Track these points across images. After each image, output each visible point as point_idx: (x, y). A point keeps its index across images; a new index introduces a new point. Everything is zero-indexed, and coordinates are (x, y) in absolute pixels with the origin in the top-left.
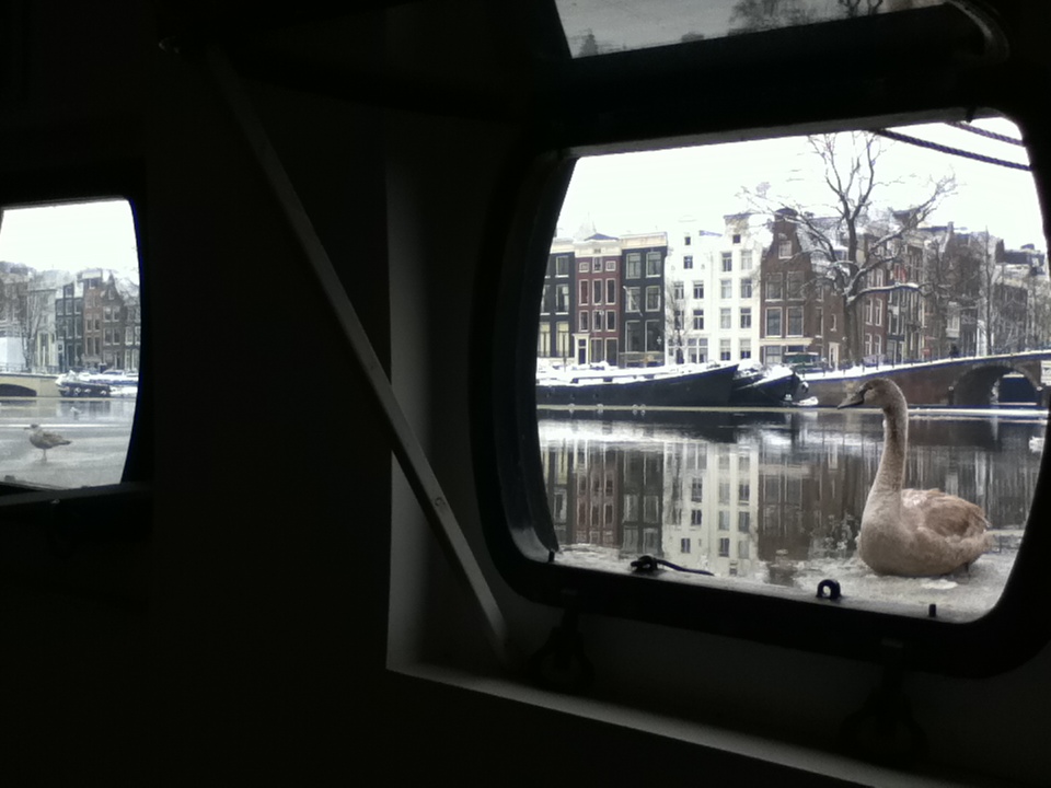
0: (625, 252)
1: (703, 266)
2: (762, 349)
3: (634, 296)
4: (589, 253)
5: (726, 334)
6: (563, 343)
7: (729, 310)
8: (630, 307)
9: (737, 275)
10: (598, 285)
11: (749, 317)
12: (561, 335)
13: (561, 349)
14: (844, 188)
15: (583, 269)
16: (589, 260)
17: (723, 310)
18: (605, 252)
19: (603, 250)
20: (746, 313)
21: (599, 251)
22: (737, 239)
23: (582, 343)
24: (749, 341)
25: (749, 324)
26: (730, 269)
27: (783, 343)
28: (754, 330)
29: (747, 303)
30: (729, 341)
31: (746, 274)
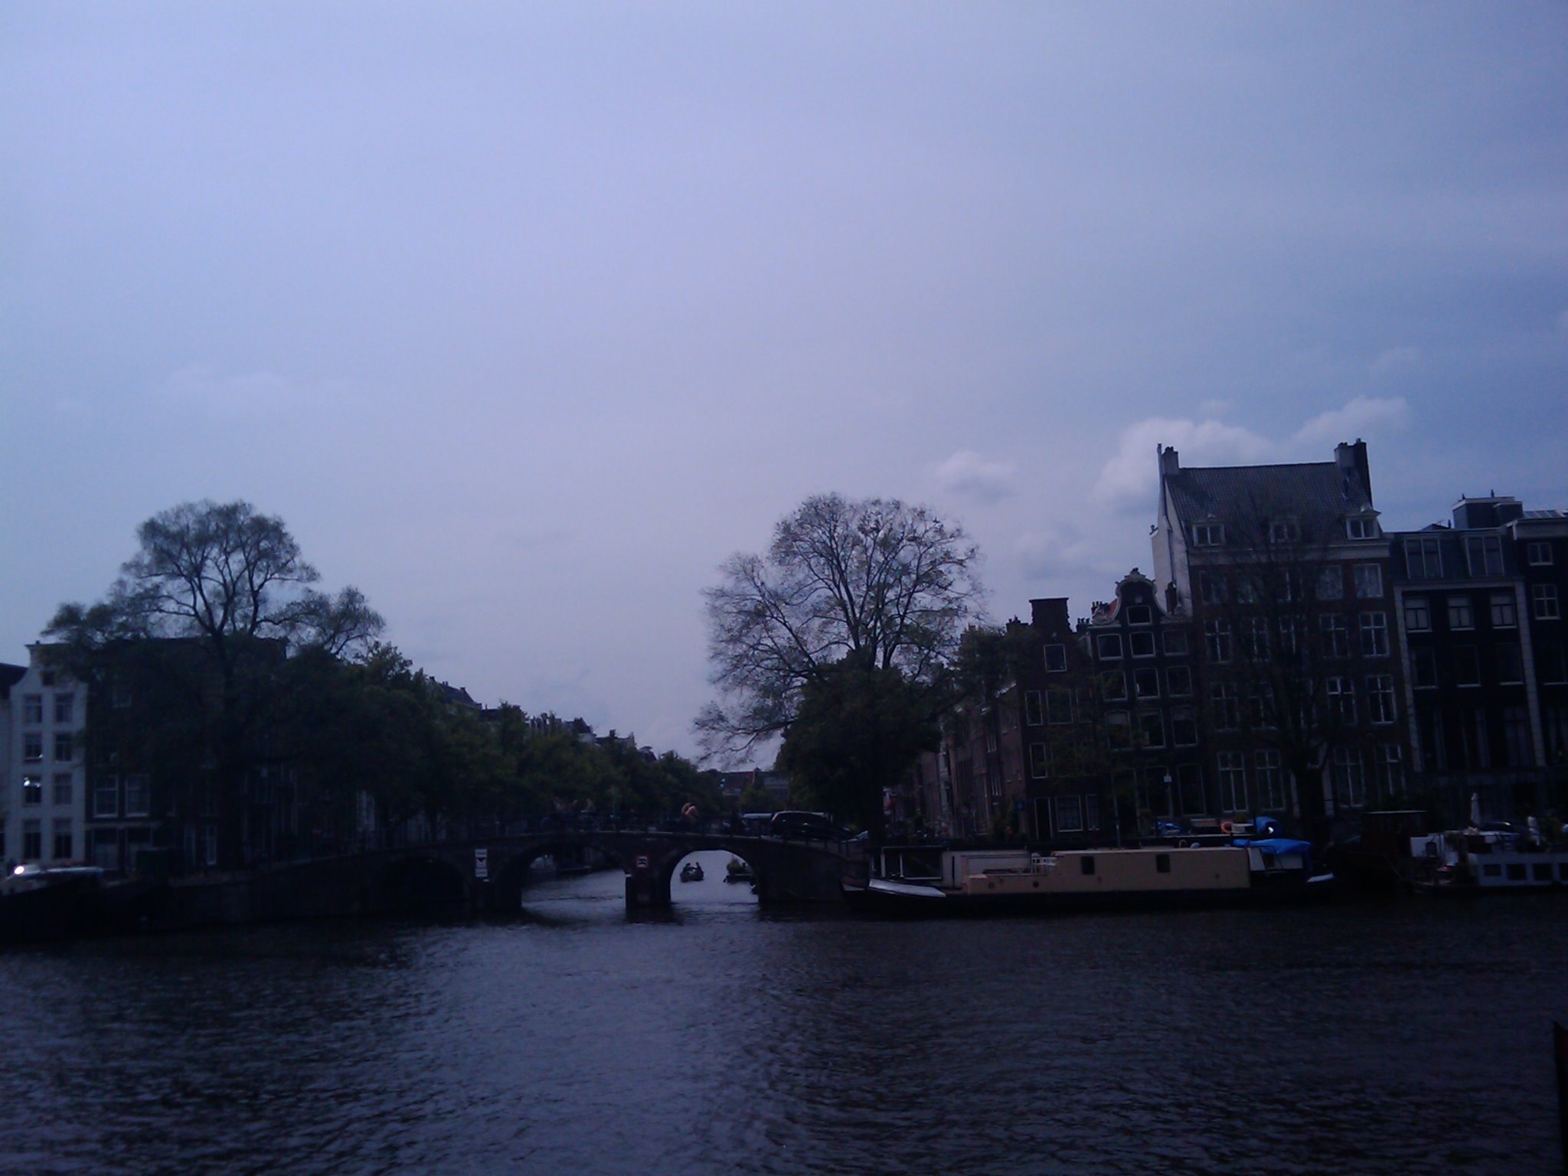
2: (88, 834)
5: (33, 812)
7: (38, 778)
9: (48, 729)
11: (69, 788)
14: (218, 620)
17: (27, 779)
20: (62, 782)
22: (48, 680)
24: (67, 822)
25: (68, 800)
26: (40, 719)
27: (121, 826)
28: (76, 809)
29: (63, 766)
30: (37, 822)
31: (64, 727)
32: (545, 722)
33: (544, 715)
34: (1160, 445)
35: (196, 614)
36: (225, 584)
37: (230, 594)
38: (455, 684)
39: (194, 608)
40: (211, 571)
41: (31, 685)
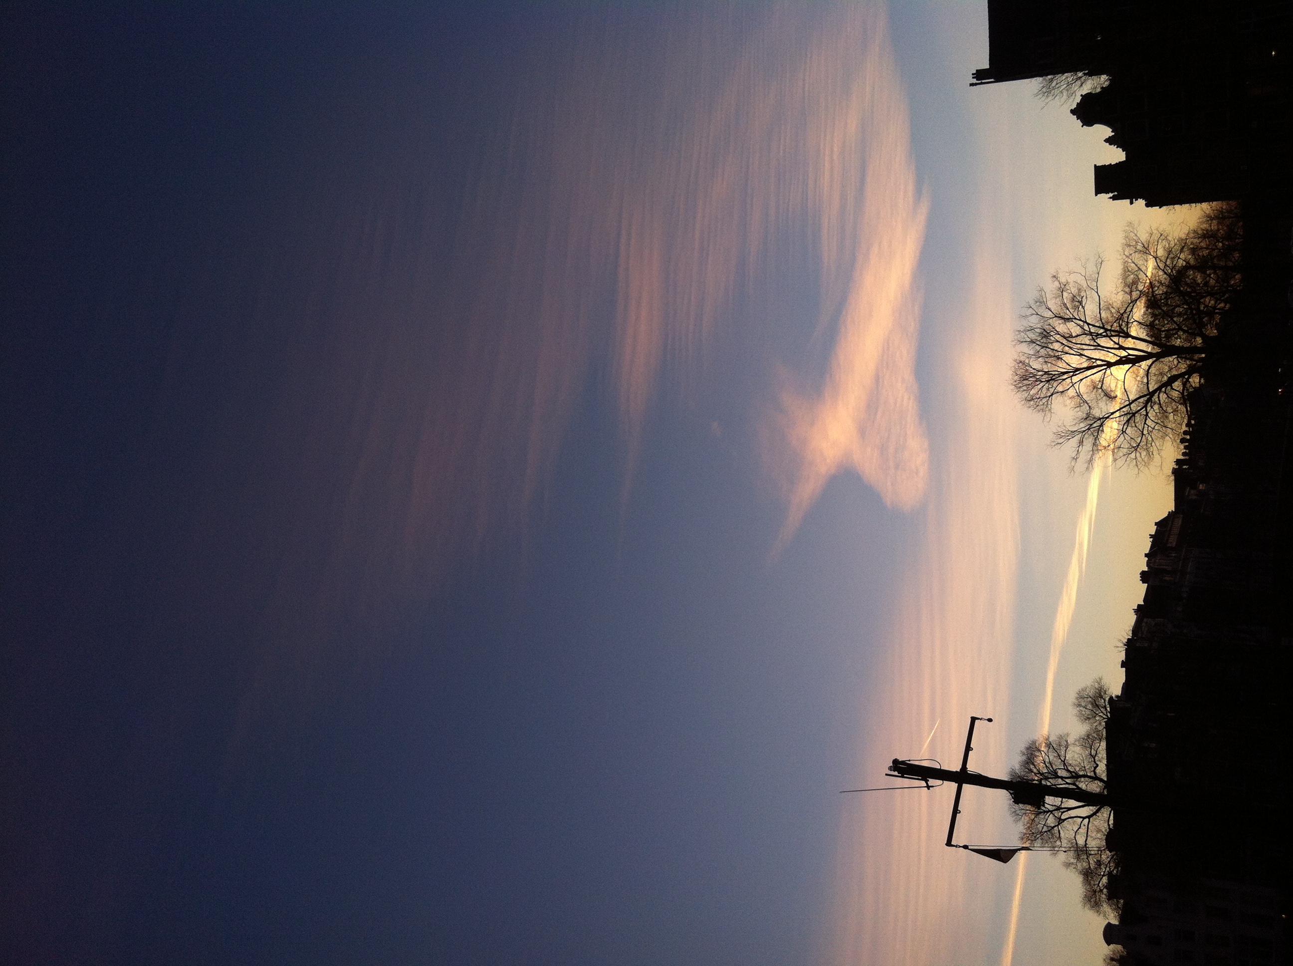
34: (972, 85)
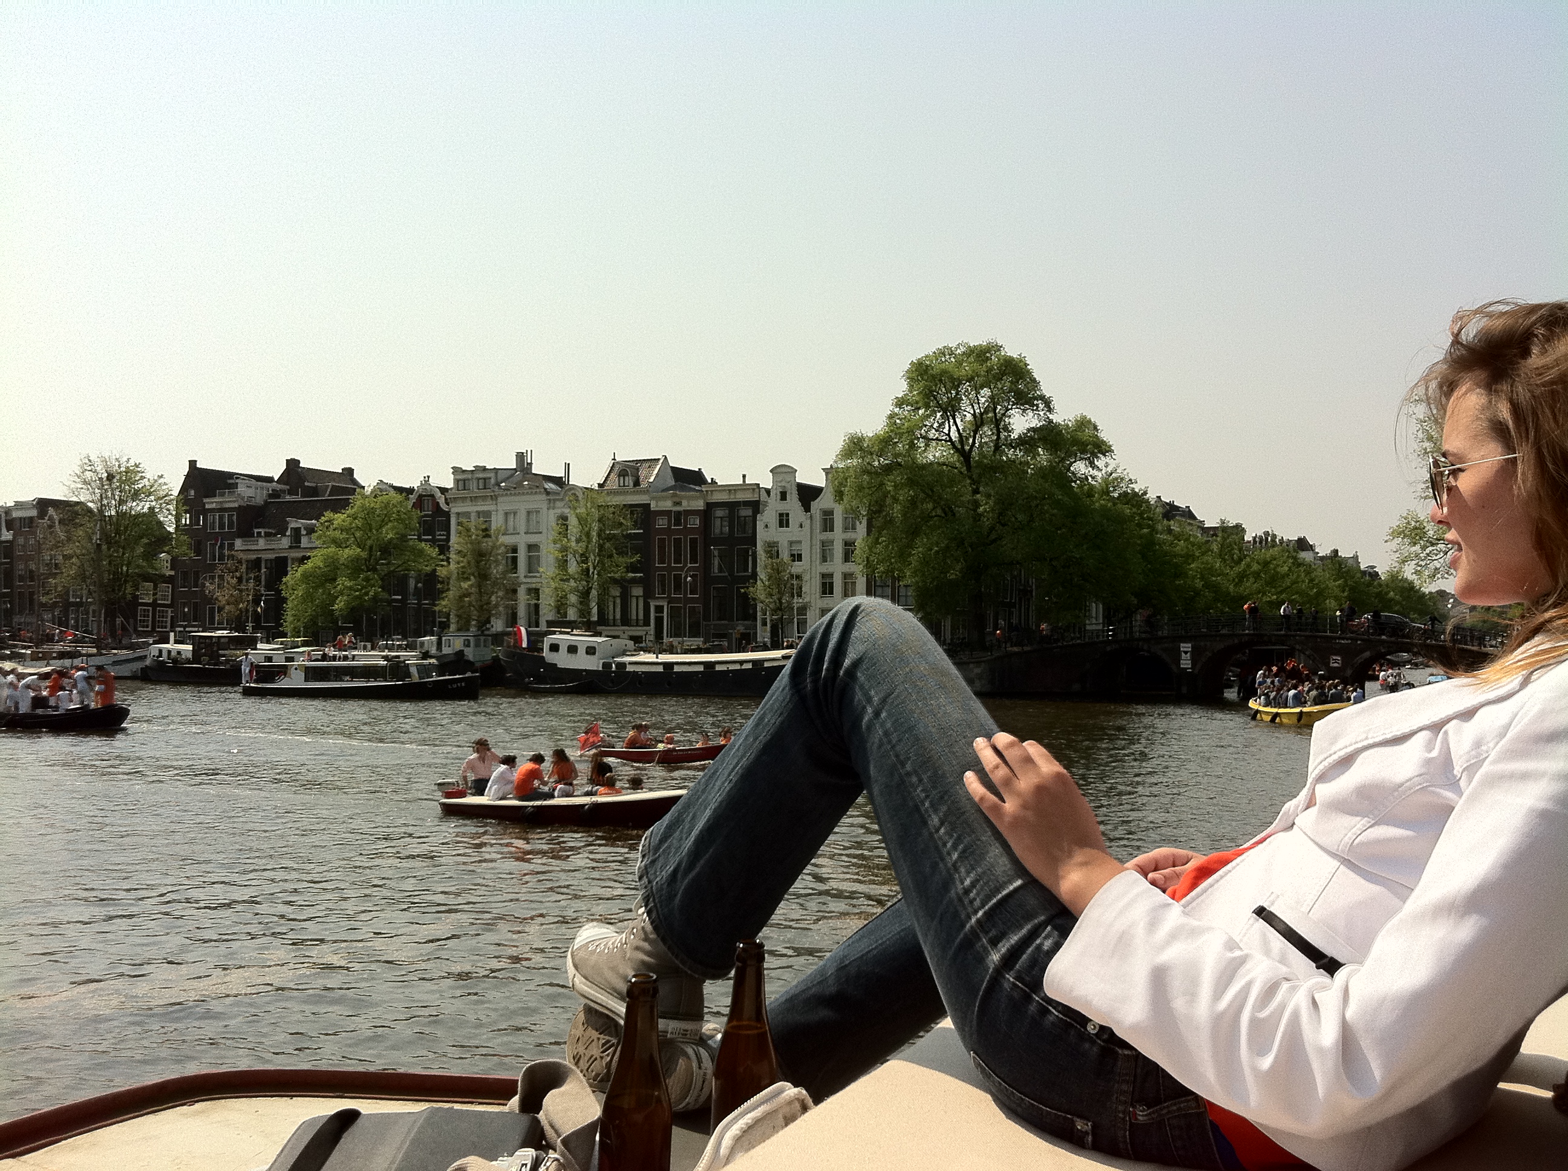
0: (710, 506)
1: (801, 526)
3: (720, 557)
4: (667, 505)
5: (828, 602)
6: (636, 609)
7: (831, 575)
8: (716, 571)
9: (838, 536)
10: (678, 542)
11: (855, 584)
12: (634, 600)
13: (634, 617)
14: (967, 448)
15: (662, 523)
16: (667, 513)
17: (824, 576)
18: (685, 505)
19: (685, 503)
20: (849, 578)
21: (679, 504)
22: (839, 495)
23: (659, 609)
26: (832, 530)
29: (850, 567)
31: (850, 536)
32: (1267, 539)
33: (1267, 534)
35: (953, 443)
36: (974, 415)
37: (979, 423)
38: (1181, 503)
39: (949, 435)
40: (965, 404)
41: (825, 502)
